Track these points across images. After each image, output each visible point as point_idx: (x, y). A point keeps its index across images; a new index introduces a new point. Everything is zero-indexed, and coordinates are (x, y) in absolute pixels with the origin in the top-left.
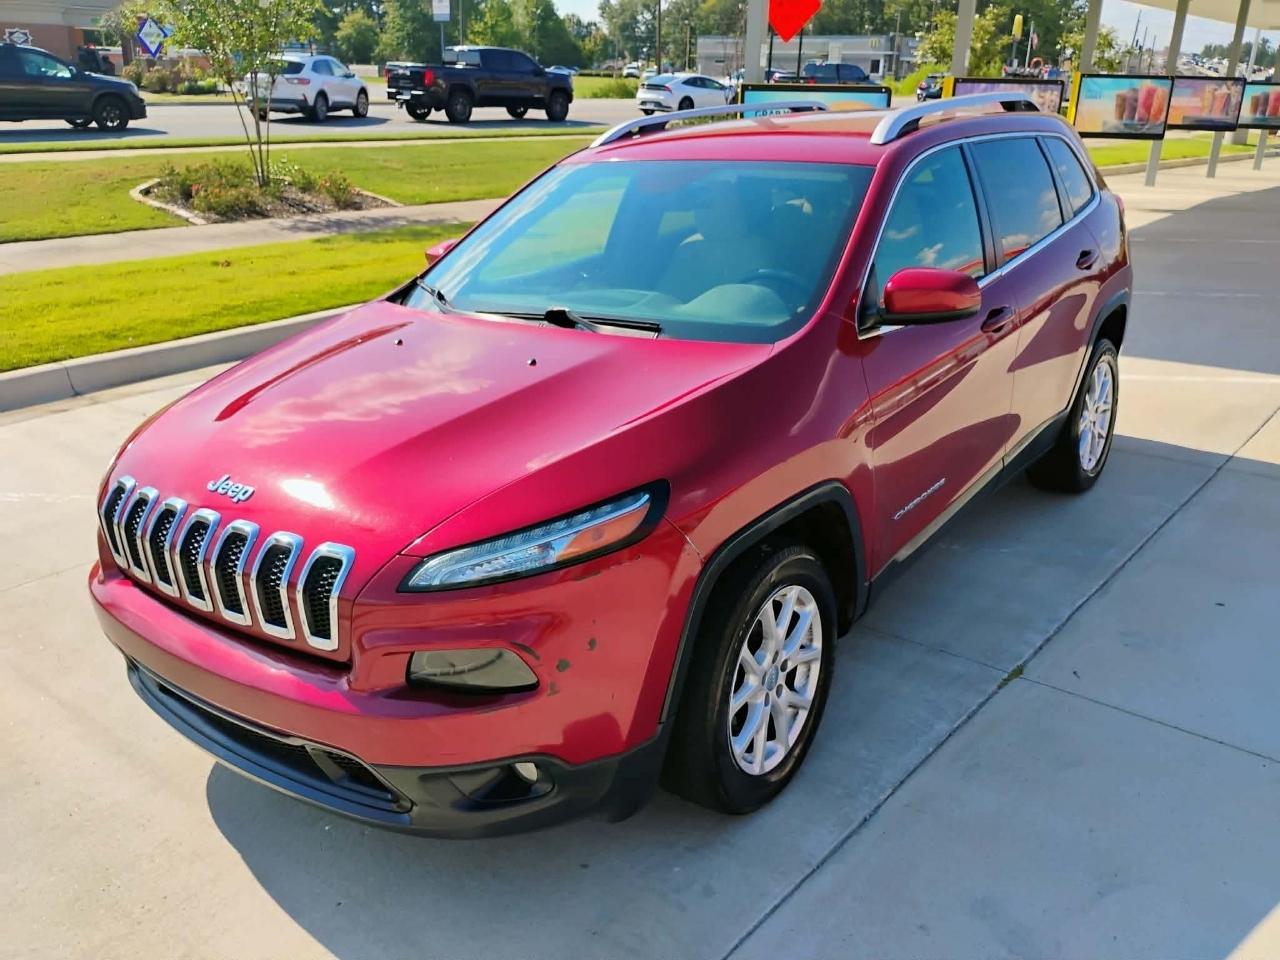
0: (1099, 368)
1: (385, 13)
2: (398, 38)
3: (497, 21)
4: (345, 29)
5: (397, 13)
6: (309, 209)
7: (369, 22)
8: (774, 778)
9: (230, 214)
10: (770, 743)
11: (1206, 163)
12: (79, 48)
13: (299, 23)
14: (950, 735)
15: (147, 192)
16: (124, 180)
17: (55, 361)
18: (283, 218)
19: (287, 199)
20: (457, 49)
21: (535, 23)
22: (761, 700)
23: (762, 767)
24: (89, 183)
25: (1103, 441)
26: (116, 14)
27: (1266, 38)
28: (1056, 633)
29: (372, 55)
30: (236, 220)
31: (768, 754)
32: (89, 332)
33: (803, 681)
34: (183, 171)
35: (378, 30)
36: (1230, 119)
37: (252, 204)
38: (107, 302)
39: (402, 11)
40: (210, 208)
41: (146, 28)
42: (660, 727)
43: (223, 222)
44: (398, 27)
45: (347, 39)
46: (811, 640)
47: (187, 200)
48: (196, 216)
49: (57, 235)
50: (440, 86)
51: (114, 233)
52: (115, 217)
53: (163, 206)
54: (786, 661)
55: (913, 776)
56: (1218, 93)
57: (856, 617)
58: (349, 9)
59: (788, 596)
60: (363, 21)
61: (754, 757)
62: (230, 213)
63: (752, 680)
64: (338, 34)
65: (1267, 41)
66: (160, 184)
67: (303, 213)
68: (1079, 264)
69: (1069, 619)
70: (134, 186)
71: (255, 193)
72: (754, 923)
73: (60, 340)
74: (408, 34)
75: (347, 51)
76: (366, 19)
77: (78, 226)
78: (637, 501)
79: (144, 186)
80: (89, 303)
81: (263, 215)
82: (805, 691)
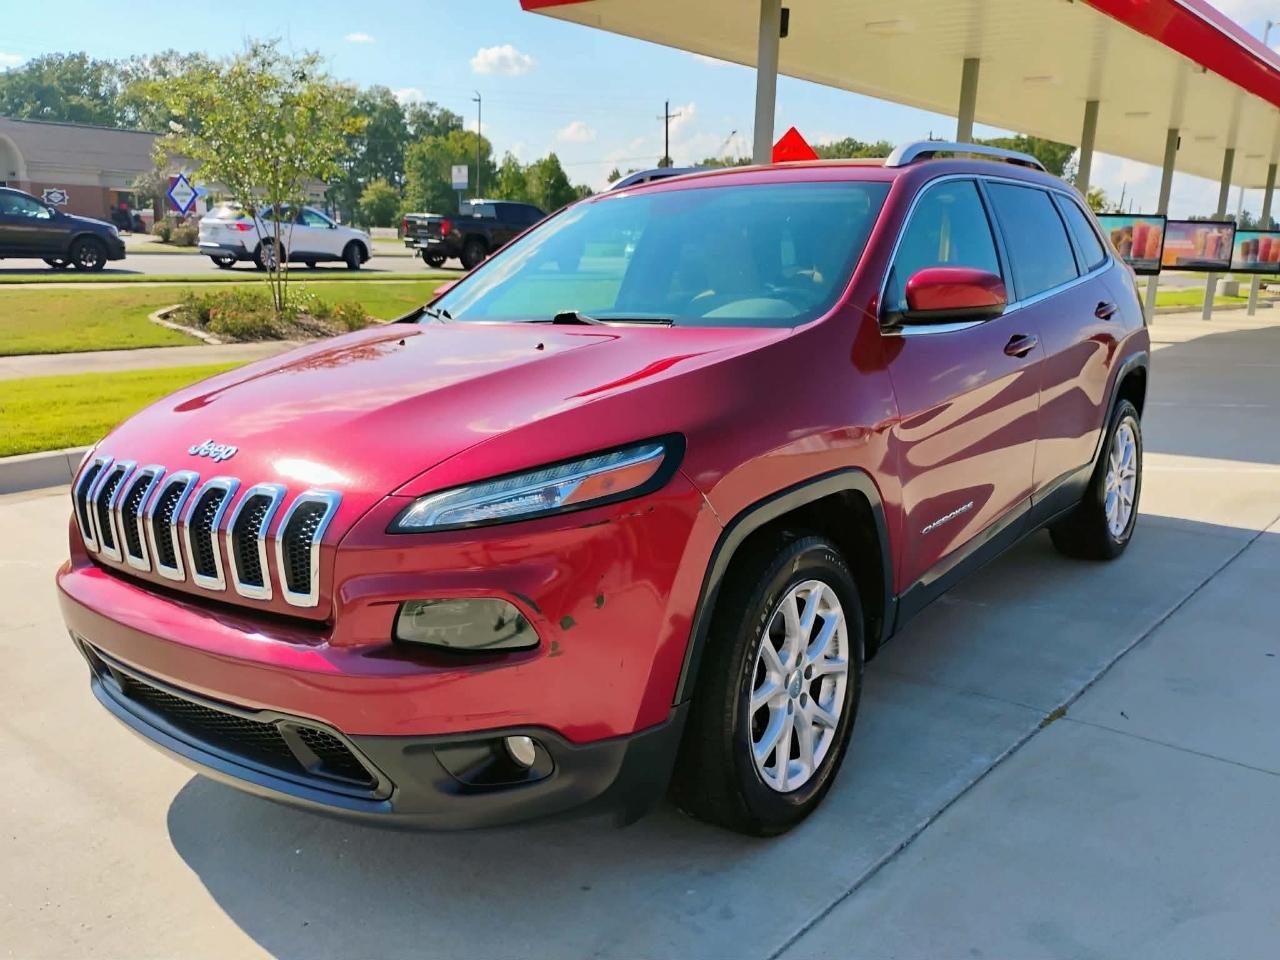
0: (1121, 430)
1: (407, 183)
2: (418, 204)
3: (512, 191)
4: (368, 196)
5: (418, 183)
6: (324, 334)
7: (392, 190)
8: (798, 801)
9: (246, 336)
10: (795, 762)
11: (1201, 311)
12: (112, 208)
13: (323, 161)
14: (991, 769)
15: (166, 317)
16: (144, 306)
17: (56, 449)
18: (297, 340)
19: (302, 324)
20: (474, 202)
21: (548, 192)
22: (783, 704)
23: (785, 785)
24: (109, 307)
25: (1129, 509)
26: (150, 176)
27: (1247, 211)
28: (1097, 679)
29: (393, 219)
30: (251, 341)
31: (793, 773)
32: (93, 424)
33: (829, 698)
34: (203, 297)
35: (400, 198)
36: (1222, 260)
37: (269, 328)
38: (116, 401)
39: (423, 180)
40: (227, 330)
41: (177, 188)
42: (674, 710)
43: (237, 342)
44: (418, 195)
45: (370, 205)
46: (837, 652)
47: (204, 324)
48: (212, 337)
49: (73, 350)
50: (454, 235)
51: (129, 349)
52: (132, 336)
53: (181, 328)
54: (809, 668)
55: (951, 807)
56: (1210, 235)
57: (882, 640)
58: (373, 179)
59: (813, 592)
60: (385, 189)
61: (777, 770)
62: (244, 335)
63: (774, 678)
64: (362, 201)
65: (1248, 214)
66: (179, 310)
67: (317, 336)
68: (1098, 314)
69: (1110, 667)
70: (153, 311)
71: (273, 319)
72: (781, 946)
73: (64, 431)
74: (427, 201)
75: (369, 217)
76: (389, 187)
77: (94, 343)
78: (650, 452)
79: (163, 311)
80: (97, 402)
81: (278, 337)
82: (831, 708)
